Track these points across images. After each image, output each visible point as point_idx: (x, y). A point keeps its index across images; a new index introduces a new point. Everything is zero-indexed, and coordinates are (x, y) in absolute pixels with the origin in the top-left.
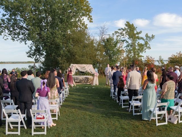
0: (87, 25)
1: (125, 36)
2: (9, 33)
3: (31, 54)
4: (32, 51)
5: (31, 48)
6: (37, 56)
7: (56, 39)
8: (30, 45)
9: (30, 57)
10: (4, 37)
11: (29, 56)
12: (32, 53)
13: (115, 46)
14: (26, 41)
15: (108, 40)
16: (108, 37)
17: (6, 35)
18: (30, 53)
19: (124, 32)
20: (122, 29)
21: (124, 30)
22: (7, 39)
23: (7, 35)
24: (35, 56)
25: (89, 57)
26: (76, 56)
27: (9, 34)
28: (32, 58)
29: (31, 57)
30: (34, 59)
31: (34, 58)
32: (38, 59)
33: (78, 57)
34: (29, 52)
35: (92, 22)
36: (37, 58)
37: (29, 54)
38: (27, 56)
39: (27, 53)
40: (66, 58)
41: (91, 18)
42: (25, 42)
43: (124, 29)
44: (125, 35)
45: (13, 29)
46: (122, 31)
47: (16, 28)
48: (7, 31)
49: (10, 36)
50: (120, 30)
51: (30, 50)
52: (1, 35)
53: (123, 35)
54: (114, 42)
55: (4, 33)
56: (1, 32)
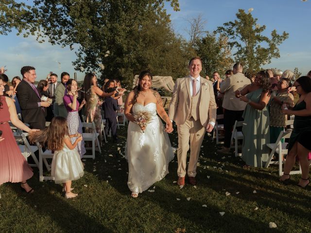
0: (169, 15)
1: (235, 36)
2: (45, 31)
3: (80, 66)
4: (82, 61)
5: (80, 56)
6: (89, 68)
7: (117, 38)
8: (79, 50)
10: (37, 38)
11: (77, 69)
12: (81, 63)
13: (217, 52)
14: (72, 44)
15: (204, 41)
16: (205, 36)
17: (40, 35)
18: (79, 63)
19: (234, 29)
20: (231, 23)
21: (234, 25)
22: (43, 40)
23: (43, 34)
24: (87, 69)
25: (171, 69)
26: (149, 66)
27: (46, 34)
28: (83, 72)
29: (81, 71)
30: (85, 73)
33: (152, 68)
34: (76, 62)
35: (179, 10)
37: (77, 65)
38: (75, 69)
39: (74, 64)
40: (132, 70)
41: (177, 3)
42: (71, 46)
43: (234, 22)
44: (235, 33)
45: (52, 24)
46: (231, 26)
47: (56, 23)
48: (42, 29)
49: (47, 36)
50: (226, 24)
51: (78, 58)
52: (33, 34)
53: (233, 34)
54: (215, 45)
55: (37, 31)
56: (33, 30)
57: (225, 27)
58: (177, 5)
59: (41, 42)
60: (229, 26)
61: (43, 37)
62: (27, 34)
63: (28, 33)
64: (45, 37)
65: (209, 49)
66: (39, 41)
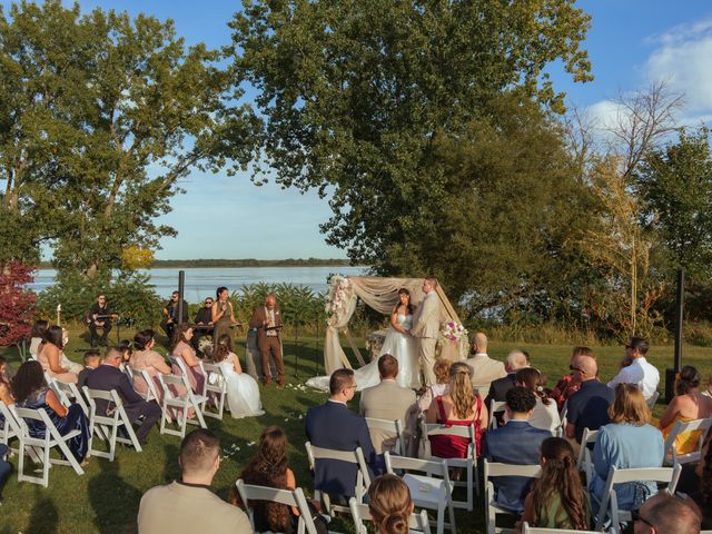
0: (562, 96)
3: (337, 233)
4: (342, 222)
5: (338, 212)
8: (335, 197)
9: (337, 242)
10: (253, 176)
11: (331, 241)
12: (342, 227)
14: (325, 185)
17: (259, 170)
18: (336, 227)
22: (266, 181)
23: (265, 167)
27: (275, 166)
28: (343, 247)
29: (339, 246)
30: (349, 250)
31: (346, 248)
32: (363, 250)
34: (330, 226)
35: (591, 79)
36: (358, 248)
37: (330, 232)
38: (326, 240)
39: (324, 229)
41: (586, 60)
42: (321, 189)
45: (286, 144)
48: (264, 155)
49: (273, 169)
51: (334, 215)
52: (244, 169)
55: (253, 161)
56: (245, 161)
58: (585, 66)
59: (260, 185)
61: (264, 173)
62: (233, 170)
63: (236, 167)
64: (269, 172)
66: (255, 181)
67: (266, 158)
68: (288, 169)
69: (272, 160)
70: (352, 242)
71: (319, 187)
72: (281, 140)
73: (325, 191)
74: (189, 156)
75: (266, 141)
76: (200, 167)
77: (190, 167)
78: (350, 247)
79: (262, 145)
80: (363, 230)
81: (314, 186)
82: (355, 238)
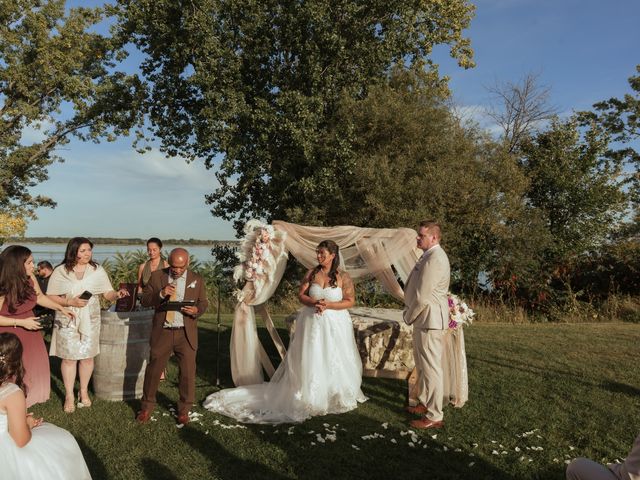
0: (447, 79)
1: (628, 134)
3: (223, 204)
4: (229, 194)
5: (224, 183)
6: (245, 211)
8: (222, 168)
9: (222, 214)
10: (135, 143)
11: (217, 213)
12: (228, 198)
13: (584, 170)
14: (211, 156)
15: (544, 141)
17: (142, 136)
18: (222, 199)
19: (624, 117)
20: (613, 101)
21: (621, 107)
22: (149, 149)
23: (148, 135)
24: (240, 212)
25: (442, 210)
27: (159, 134)
28: (229, 219)
29: (225, 217)
30: (236, 222)
31: (232, 220)
33: (380, 206)
34: (217, 196)
35: (472, 66)
37: (216, 203)
38: (212, 212)
39: (210, 200)
41: (468, 48)
42: (208, 160)
43: (623, 101)
44: (627, 127)
45: (172, 112)
46: (614, 110)
47: (182, 111)
49: (156, 137)
50: (602, 106)
51: (220, 187)
52: (126, 134)
53: (621, 127)
54: (576, 151)
55: (136, 127)
56: (127, 126)
57: (599, 113)
58: (468, 52)
59: (142, 152)
60: (610, 110)
61: (147, 140)
62: (114, 135)
63: (117, 133)
64: (153, 140)
65: (559, 162)
66: (138, 149)
67: (150, 125)
68: (174, 137)
69: (157, 128)
70: (238, 214)
71: (206, 157)
72: (166, 108)
73: (211, 162)
74: (68, 124)
75: (151, 108)
76: (80, 135)
77: (69, 136)
78: (237, 219)
79: (147, 112)
80: (250, 203)
81: (200, 156)
82: (242, 210)
